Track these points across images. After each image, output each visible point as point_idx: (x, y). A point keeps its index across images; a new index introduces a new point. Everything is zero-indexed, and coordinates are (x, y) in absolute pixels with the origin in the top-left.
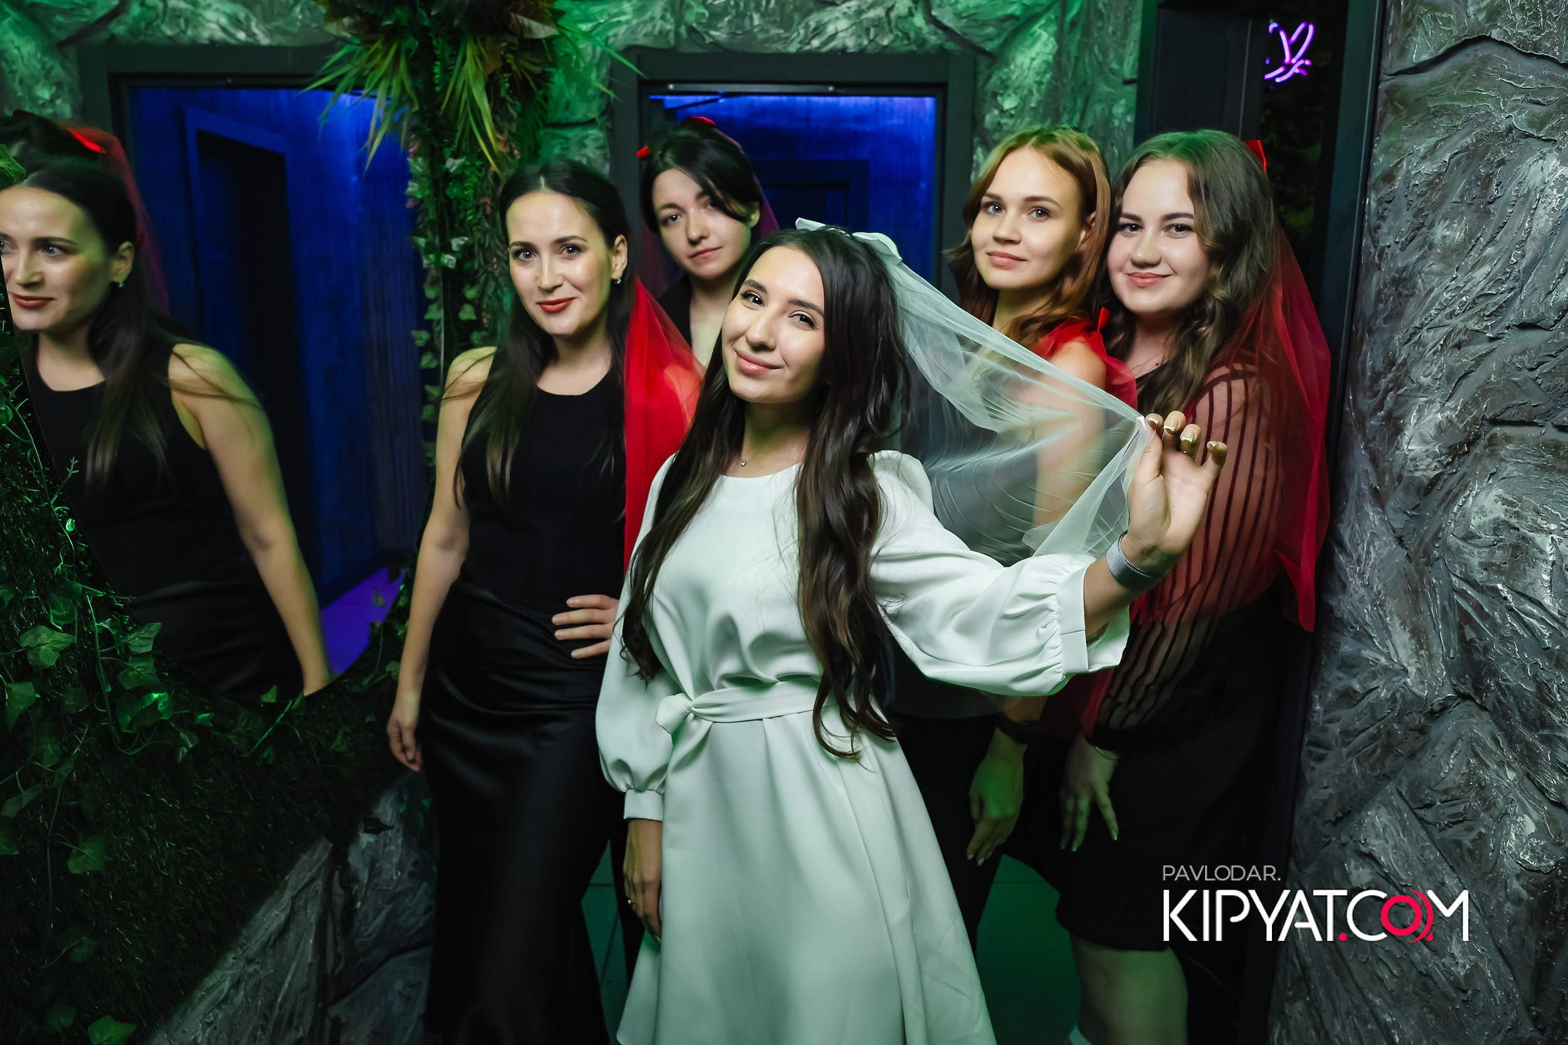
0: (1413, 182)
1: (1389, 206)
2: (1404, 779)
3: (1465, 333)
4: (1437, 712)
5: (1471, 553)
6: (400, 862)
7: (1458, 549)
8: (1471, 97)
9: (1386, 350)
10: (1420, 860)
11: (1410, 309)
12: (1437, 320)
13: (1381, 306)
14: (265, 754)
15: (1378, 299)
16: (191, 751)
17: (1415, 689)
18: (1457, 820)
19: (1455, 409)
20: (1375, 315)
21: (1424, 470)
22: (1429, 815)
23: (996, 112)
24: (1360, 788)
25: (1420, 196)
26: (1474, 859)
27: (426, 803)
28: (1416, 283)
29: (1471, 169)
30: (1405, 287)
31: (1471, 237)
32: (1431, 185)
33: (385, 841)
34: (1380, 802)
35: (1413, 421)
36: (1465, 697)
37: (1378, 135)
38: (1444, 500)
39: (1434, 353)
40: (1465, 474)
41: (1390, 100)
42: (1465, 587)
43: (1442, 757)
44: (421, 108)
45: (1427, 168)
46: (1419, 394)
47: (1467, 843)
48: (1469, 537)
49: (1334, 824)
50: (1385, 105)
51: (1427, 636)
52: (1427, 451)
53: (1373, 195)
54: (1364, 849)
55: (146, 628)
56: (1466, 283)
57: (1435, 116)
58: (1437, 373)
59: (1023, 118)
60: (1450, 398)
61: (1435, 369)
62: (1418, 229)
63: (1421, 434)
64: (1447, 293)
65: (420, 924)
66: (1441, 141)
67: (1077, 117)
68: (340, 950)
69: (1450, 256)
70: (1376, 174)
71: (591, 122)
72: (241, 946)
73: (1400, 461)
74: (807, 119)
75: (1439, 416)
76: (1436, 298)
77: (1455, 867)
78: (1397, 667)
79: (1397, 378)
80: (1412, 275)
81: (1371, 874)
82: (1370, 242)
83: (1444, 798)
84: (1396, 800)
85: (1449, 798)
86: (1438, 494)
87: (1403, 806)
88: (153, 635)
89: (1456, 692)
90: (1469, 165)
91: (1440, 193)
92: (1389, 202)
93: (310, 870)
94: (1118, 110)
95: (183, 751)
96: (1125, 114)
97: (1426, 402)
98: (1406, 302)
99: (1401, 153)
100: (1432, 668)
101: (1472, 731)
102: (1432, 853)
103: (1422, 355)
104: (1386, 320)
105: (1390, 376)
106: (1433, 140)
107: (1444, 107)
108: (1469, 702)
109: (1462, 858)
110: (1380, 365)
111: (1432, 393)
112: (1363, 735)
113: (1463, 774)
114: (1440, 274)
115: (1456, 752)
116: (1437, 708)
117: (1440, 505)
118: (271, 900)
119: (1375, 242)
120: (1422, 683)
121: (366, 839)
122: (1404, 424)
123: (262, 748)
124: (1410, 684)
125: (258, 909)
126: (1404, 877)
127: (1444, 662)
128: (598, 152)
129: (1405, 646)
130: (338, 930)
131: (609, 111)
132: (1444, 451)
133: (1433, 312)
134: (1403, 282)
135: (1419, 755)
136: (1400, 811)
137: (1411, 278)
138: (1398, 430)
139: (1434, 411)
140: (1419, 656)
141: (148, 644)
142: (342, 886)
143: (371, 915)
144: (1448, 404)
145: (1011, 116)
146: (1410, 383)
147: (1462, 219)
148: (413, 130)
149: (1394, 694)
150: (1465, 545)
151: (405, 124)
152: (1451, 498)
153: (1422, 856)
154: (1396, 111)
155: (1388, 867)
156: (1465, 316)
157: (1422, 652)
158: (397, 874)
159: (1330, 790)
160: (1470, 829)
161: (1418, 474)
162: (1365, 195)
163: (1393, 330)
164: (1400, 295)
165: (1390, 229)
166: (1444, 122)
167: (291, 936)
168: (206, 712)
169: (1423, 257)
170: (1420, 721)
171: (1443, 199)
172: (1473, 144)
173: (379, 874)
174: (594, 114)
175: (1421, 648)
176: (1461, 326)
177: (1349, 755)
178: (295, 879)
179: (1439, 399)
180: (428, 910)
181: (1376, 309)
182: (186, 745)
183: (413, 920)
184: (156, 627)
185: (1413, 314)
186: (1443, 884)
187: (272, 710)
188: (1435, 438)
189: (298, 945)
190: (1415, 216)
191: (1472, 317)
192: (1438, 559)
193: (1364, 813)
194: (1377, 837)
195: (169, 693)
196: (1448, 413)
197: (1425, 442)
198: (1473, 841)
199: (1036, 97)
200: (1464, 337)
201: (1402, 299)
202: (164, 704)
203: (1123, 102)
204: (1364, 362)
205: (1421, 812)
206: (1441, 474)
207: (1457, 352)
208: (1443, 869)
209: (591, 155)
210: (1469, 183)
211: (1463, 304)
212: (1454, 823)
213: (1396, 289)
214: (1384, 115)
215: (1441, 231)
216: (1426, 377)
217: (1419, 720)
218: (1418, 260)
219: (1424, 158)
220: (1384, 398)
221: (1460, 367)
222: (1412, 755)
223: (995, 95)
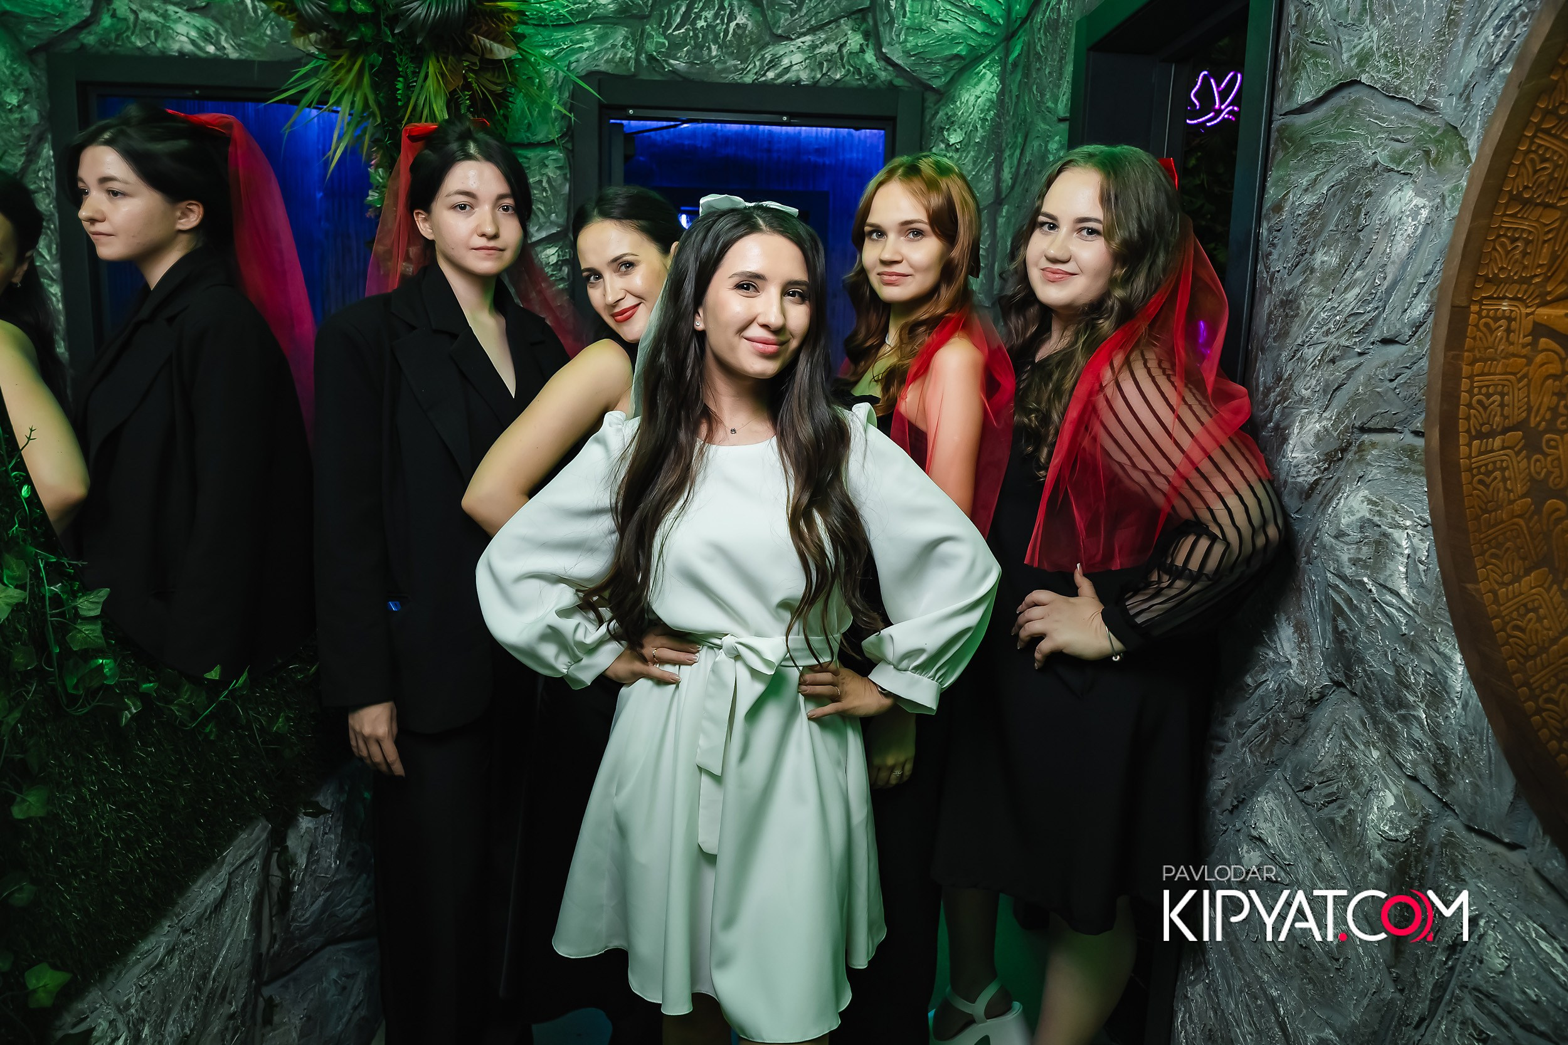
0: (1297, 212)
1: (1279, 234)
2: (1289, 764)
3: (1338, 349)
4: (1316, 701)
5: (1342, 550)
6: (339, 850)
7: (1332, 547)
8: (1345, 135)
9: (1275, 366)
10: (1300, 839)
11: (1295, 328)
12: (1315, 338)
13: (1272, 325)
14: (207, 730)
15: (1269, 321)
16: (133, 716)
17: (1296, 680)
18: (1332, 799)
19: (1330, 419)
20: (1266, 336)
21: (1306, 476)
22: (1308, 797)
23: (943, 146)
24: (1252, 776)
25: (1303, 225)
26: (1344, 835)
27: (367, 795)
28: (1300, 304)
29: (1345, 201)
30: (1290, 308)
31: (1344, 262)
32: (1312, 214)
33: (324, 829)
34: (1269, 788)
35: (1296, 431)
36: (1339, 684)
37: (1271, 170)
38: (1322, 503)
39: (1313, 368)
40: (1339, 478)
41: (1280, 138)
42: (1338, 582)
43: (1319, 741)
44: (383, 121)
45: (1309, 199)
46: (1302, 406)
47: (1339, 820)
48: (1340, 535)
49: (1231, 812)
50: (1276, 144)
51: (1308, 630)
52: (1307, 457)
53: (1265, 225)
54: (1255, 833)
55: (95, 592)
56: (1340, 303)
57: (1316, 153)
58: (1316, 386)
59: (969, 152)
60: (1326, 408)
61: (1314, 382)
62: (1302, 255)
63: (1302, 442)
64: (1324, 313)
65: (358, 916)
66: (1320, 175)
67: (1018, 152)
68: (274, 931)
69: (1328, 279)
70: (1267, 205)
71: (551, 144)
72: (177, 915)
73: (1286, 468)
74: (769, 151)
75: (1317, 426)
76: (1315, 318)
77: (1330, 844)
78: (1283, 660)
79: (1284, 392)
80: (1297, 296)
81: (1260, 856)
82: (1263, 267)
83: (1320, 780)
84: (1282, 786)
85: (1325, 779)
86: (1317, 498)
87: (1288, 791)
88: (102, 600)
89: (1332, 680)
90: (1343, 196)
91: (1320, 222)
92: (1279, 230)
93: (249, 848)
94: (1053, 146)
95: (126, 716)
96: (1058, 150)
97: (1307, 413)
98: (1291, 323)
99: (1287, 186)
100: (1312, 659)
101: (1344, 716)
102: (1311, 832)
103: (1304, 370)
104: (1275, 339)
105: (1278, 389)
106: (1315, 174)
107: (1323, 144)
108: (1342, 689)
109: (1336, 834)
110: (1270, 381)
111: (1311, 405)
112: (1254, 726)
113: (1337, 756)
114: (1319, 296)
115: (1331, 736)
116: (1315, 696)
117: (1318, 508)
118: (208, 873)
119: (1267, 268)
120: (1303, 673)
121: (305, 823)
122: (1289, 434)
123: (203, 725)
124: (1293, 675)
125: (194, 881)
126: (1287, 857)
127: (1322, 653)
128: (558, 172)
129: (1289, 640)
130: (274, 912)
131: (569, 133)
132: (1321, 458)
133: (1312, 330)
134: (1289, 303)
135: (1301, 741)
136: (1285, 795)
137: (1296, 300)
138: (1285, 440)
139: (1314, 421)
140: (1300, 649)
141: (97, 609)
142: (280, 867)
143: (308, 900)
144: (1325, 415)
145: (957, 150)
146: (1294, 396)
147: (1337, 246)
148: (375, 141)
149: (1280, 685)
150: (1338, 542)
151: (367, 137)
152: (1327, 500)
153: (1303, 835)
154: (1286, 148)
155: (1274, 848)
156: (1338, 333)
157: (1303, 645)
158: (336, 863)
159: (1226, 780)
160: (1341, 807)
161: (1300, 479)
162: (1259, 224)
163: (1281, 348)
164: (1287, 316)
165: (1280, 255)
166: (1323, 157)
167: (227, 911)
168: (150, 682)
169: (1305, 281)
170: (1302, 710)
171: (1322, 227)
172: (1347, 178)
173: (317, 861)
174: (554, 136)
175: (1303, 641)
176: (1335, 342)
177: (1243, 745)
178: (233, 855)
179: (1317, 410)
180: (366, 902)
181: (1267, 329)
182: (129, 709)
183: (350, 910)
184: (104, 592)
185: (1297, 334)
186: (1320, 860)
187: (215, 688)
188: (1314, 446)
189: (234, 920)
190: (1299, 244)
191: (1344, 334)
192: (1316, 558)
193: (1255, 799)
194: (1266, 820)
195: (115, 661)
196: (1324, 423)
197: (1306, 450)
198: (1344, 818)
199: (981, 132)
200: (1338, 353)
201: (1289, 319)
202: (110, 670)
203: (1057, 138)
204: (1258, 378)
205: (1302, 794)
206: (1320, 479)
207: (1332, 367)
208: (1320, 847)
209: (551, 175)
210: (1343, 213)
211: (1336, 323)
212: (1329, 803)
213: (1284, 311)
214: (1275, 152)
215: (1320, 257)
216: (1306, 389)
217: (1300, 708)
218: (1302, 283)
219: (1306, 190)
220: (1273, 411)
221: (1334, 380)
222: (1295, 743)
223: (942, 129)
